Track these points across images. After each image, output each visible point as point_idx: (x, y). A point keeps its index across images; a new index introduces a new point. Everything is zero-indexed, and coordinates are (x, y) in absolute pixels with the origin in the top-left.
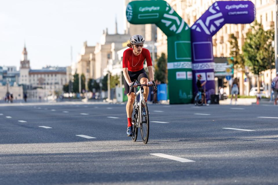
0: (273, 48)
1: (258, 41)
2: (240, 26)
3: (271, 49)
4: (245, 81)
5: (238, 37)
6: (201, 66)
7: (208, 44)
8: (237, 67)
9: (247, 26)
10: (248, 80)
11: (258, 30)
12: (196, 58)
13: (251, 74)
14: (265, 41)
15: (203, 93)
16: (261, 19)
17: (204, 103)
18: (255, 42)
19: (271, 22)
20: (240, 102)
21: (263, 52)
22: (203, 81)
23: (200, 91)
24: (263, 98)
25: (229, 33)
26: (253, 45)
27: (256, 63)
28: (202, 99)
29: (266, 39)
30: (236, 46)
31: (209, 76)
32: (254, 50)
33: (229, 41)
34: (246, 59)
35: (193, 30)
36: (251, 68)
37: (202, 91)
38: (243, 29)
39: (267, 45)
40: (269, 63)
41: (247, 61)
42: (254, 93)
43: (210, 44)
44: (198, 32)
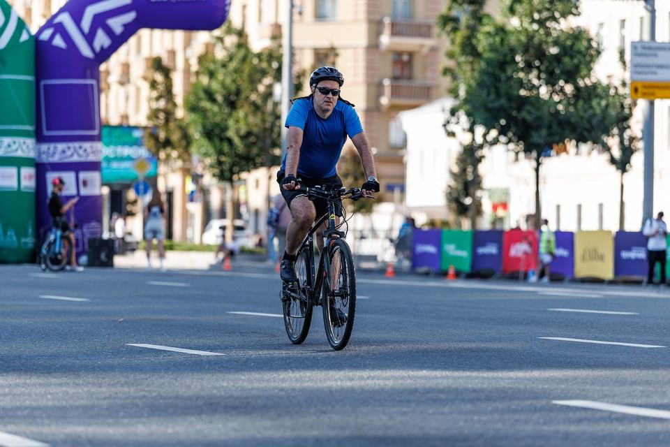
0: (276, 104)
1: (234, 81)
2: (179, 35)
3: (269, 107)
4: (191, 199)
5: (175, 66)
6: (64, 152)
7: (86, 86)
8: (168, 156)
9: (202, 37)
10: (198, 196)
11: (233, 50)
12: (48, 129)
13: (208, 180)
14: (254, 82)
15: (67, 233)
16: (244, 17)
17: (69, 263)
18: (223, 85)
19: (272, 25)
20: (175, 260)
21: (246, 116)
22: (69, 198)
23: (57, 227)
24: (243, 251)
25: (146, 52)
26: (217, 92)
27: (226, 148)
28: (63, 251)
29: (258, 76)
30: (168, 93)
31: (85, 183)
32: (220, 109)
33: (145, 78)
34: (196, 134)
35: (43, 42)
36: (208, 161)
37: (65, 228)
38: (188, 44)
39: (259, 95)
40: (263, 150)
41: (197, 140)
42: (217, 237)
43: (92, 85)
44: (58, 48)
